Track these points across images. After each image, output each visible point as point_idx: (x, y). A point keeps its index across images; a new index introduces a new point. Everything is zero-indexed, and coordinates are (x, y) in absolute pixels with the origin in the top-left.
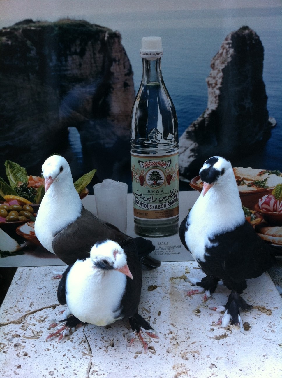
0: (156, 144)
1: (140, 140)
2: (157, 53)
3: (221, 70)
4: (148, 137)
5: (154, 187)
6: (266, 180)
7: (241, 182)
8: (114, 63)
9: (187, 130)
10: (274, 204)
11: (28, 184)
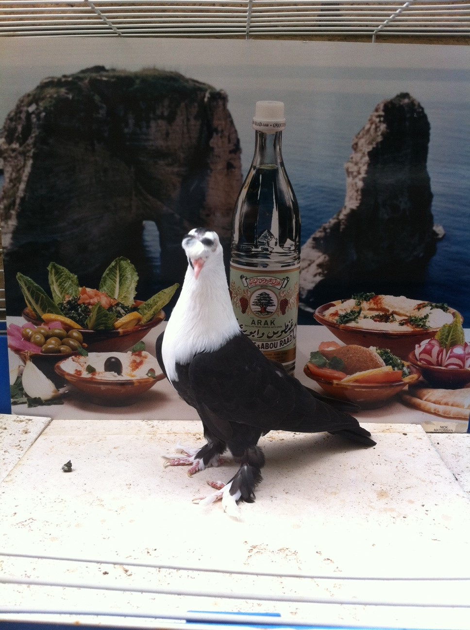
0: (268, 253)
1: (245, 245)
2: (276, 125)
3: (366, 153)
4: (256, 242)
5: (262, 316)
6: (426, 317)
7: (390, 318)
8: (215, 135)
9: (313, 236)
10: (438, 355)
11: (79, 299)
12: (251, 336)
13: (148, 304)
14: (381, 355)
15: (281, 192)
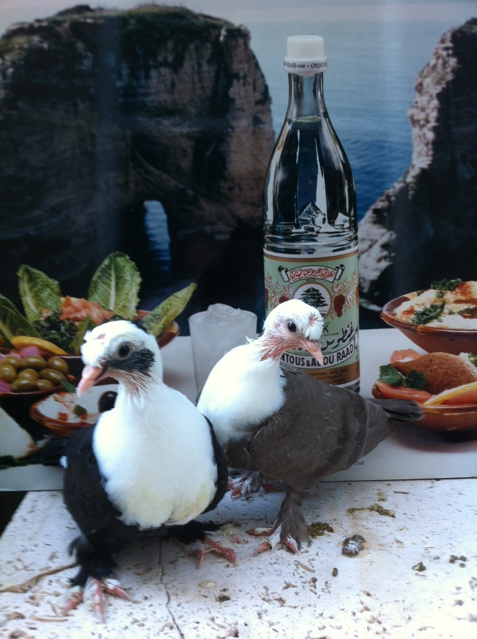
0: (314, 233)
1: (282, 226)
2: (315, 65)
3: (434, 95)
4: (297, 220)
8: (235, 82)
9: (373, 207)
11: (61, 313)
13: (156, 315)
14: (476, 364)
15: (327, 151)
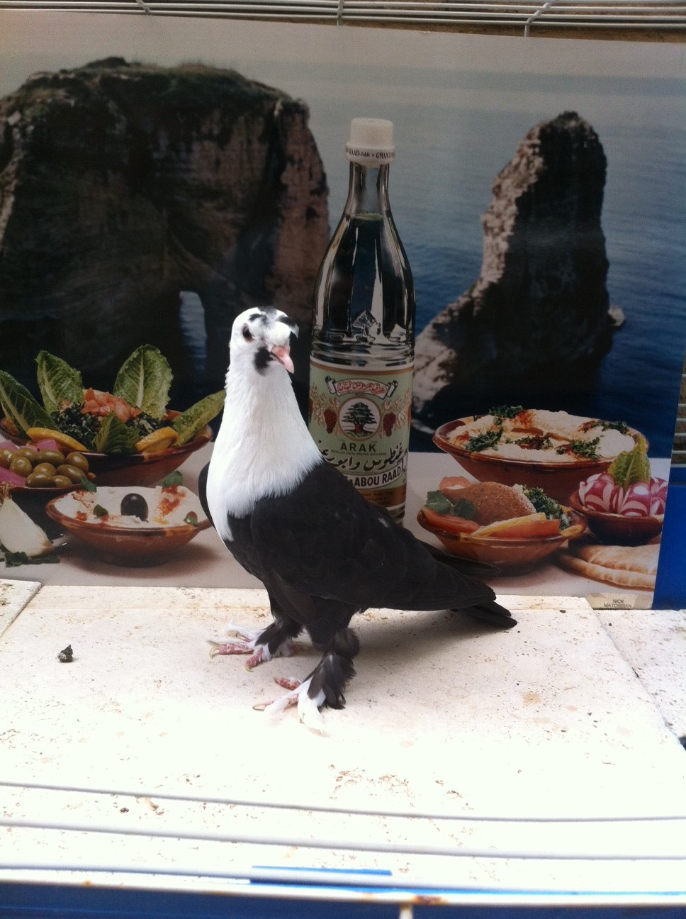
0: (367, 344)
1: (332, 333)
2: (381, 154)
3: (513, 200)
5: (356, 437)
6: (596, 441)
7: (544, 443)
8: (289, 166)
9: (433, 321)
10: (612, 496)
11: (83, 407)
12: (340, 466)
13: (188, 416)
14: (530, 497)
15: (387, 255)
